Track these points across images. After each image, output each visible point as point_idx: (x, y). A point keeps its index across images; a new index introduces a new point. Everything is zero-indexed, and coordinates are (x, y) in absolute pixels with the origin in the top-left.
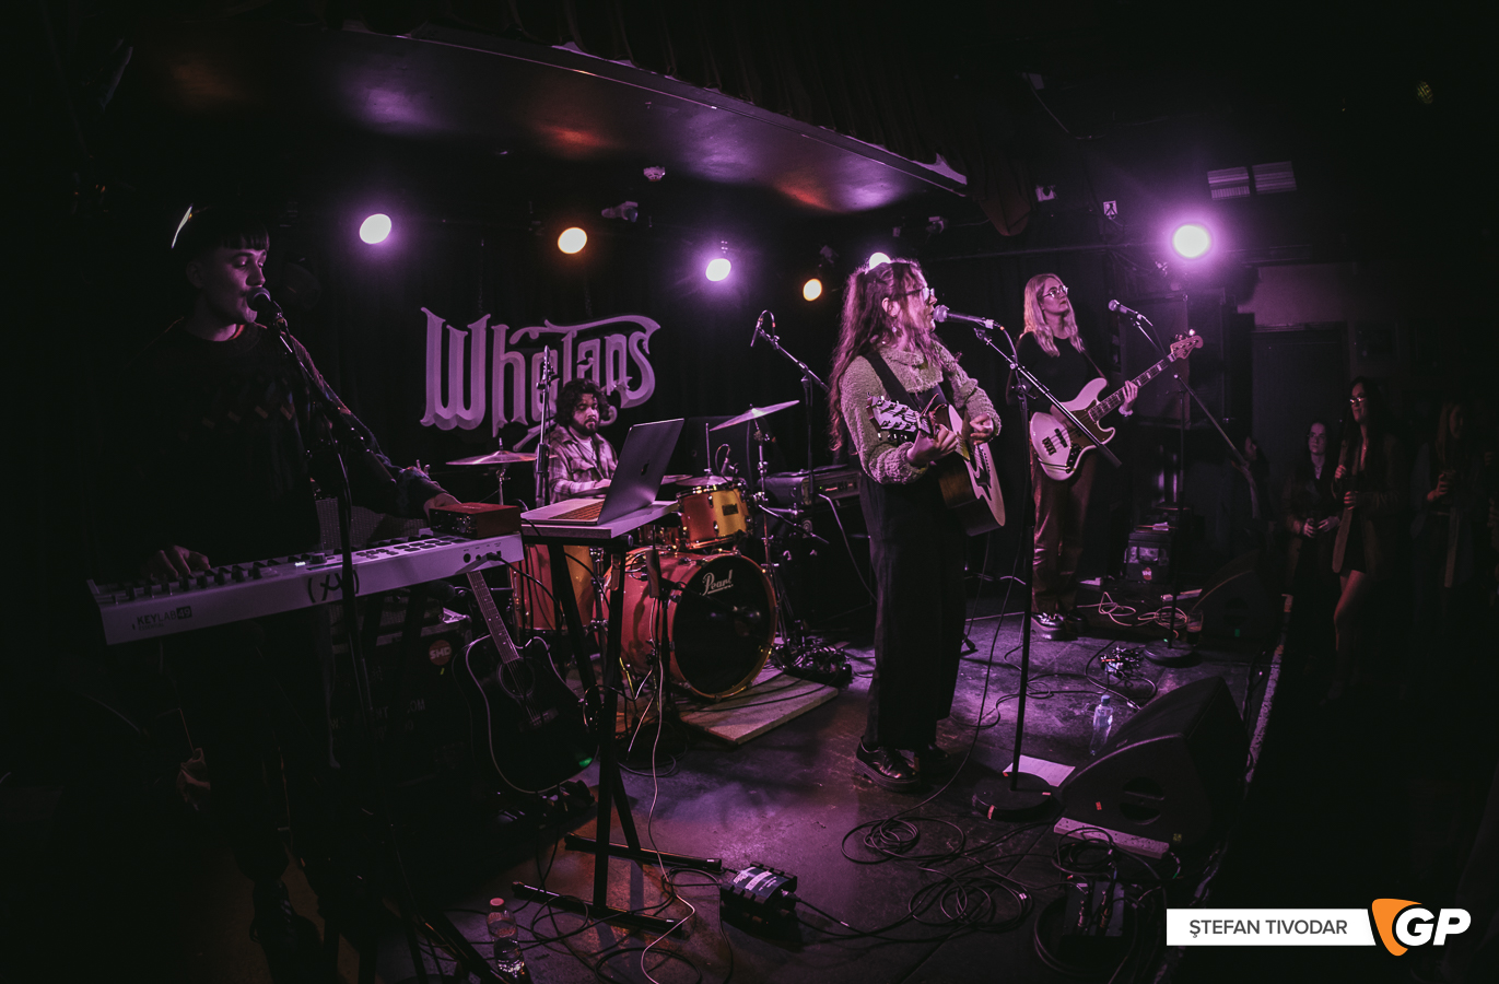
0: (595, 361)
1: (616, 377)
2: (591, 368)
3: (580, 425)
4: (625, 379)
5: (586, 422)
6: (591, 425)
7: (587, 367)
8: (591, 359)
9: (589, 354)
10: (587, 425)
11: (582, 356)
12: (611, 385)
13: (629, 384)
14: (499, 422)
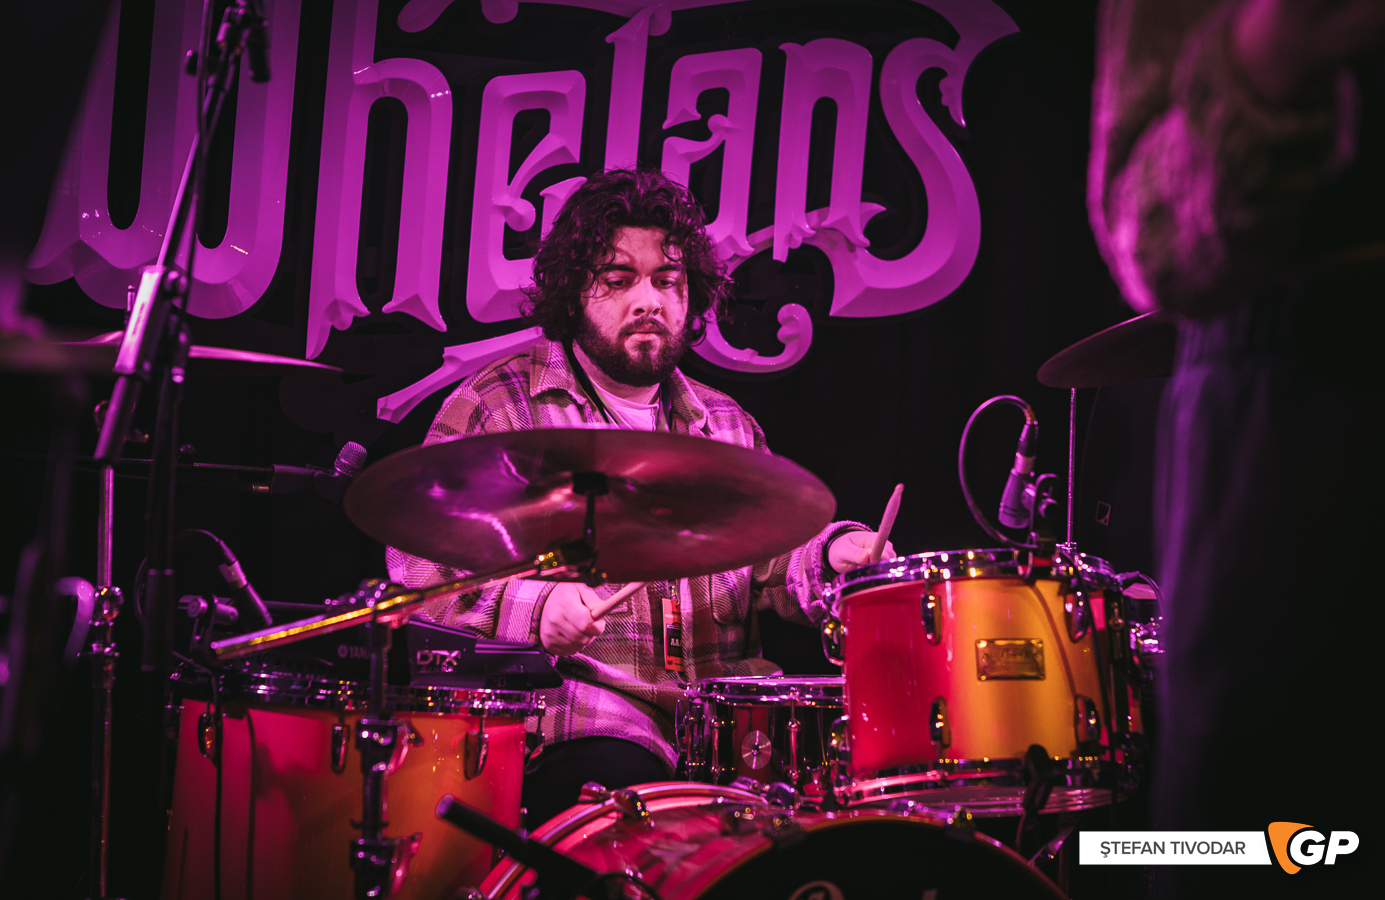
0: (735, 133)
1: (818, 196)
2: (718, 154)
3: (605, 341)
4: (850, 209)
5: (626, 332)
6: (644, 347)
7: (701, 148)
8: (715, 121)
9: (714, 101)
10: (629, 343)
11: (682, 106)
12: (791, 226)
13: (867, 232)
14: (334, 307)
